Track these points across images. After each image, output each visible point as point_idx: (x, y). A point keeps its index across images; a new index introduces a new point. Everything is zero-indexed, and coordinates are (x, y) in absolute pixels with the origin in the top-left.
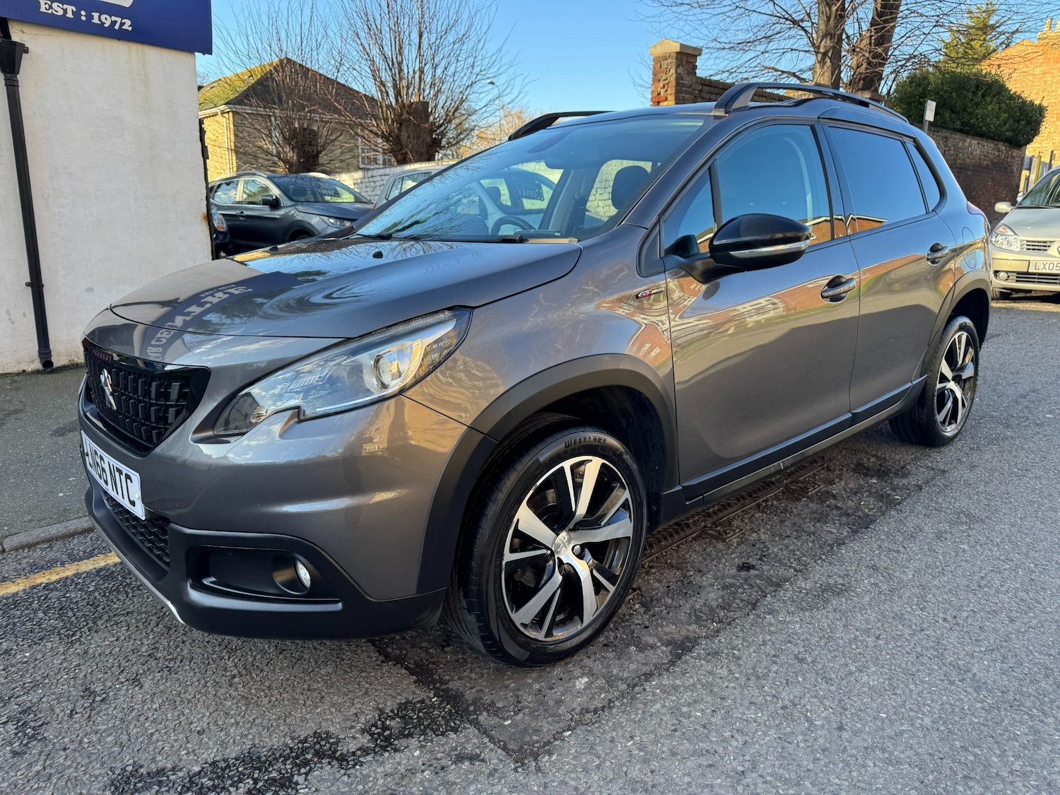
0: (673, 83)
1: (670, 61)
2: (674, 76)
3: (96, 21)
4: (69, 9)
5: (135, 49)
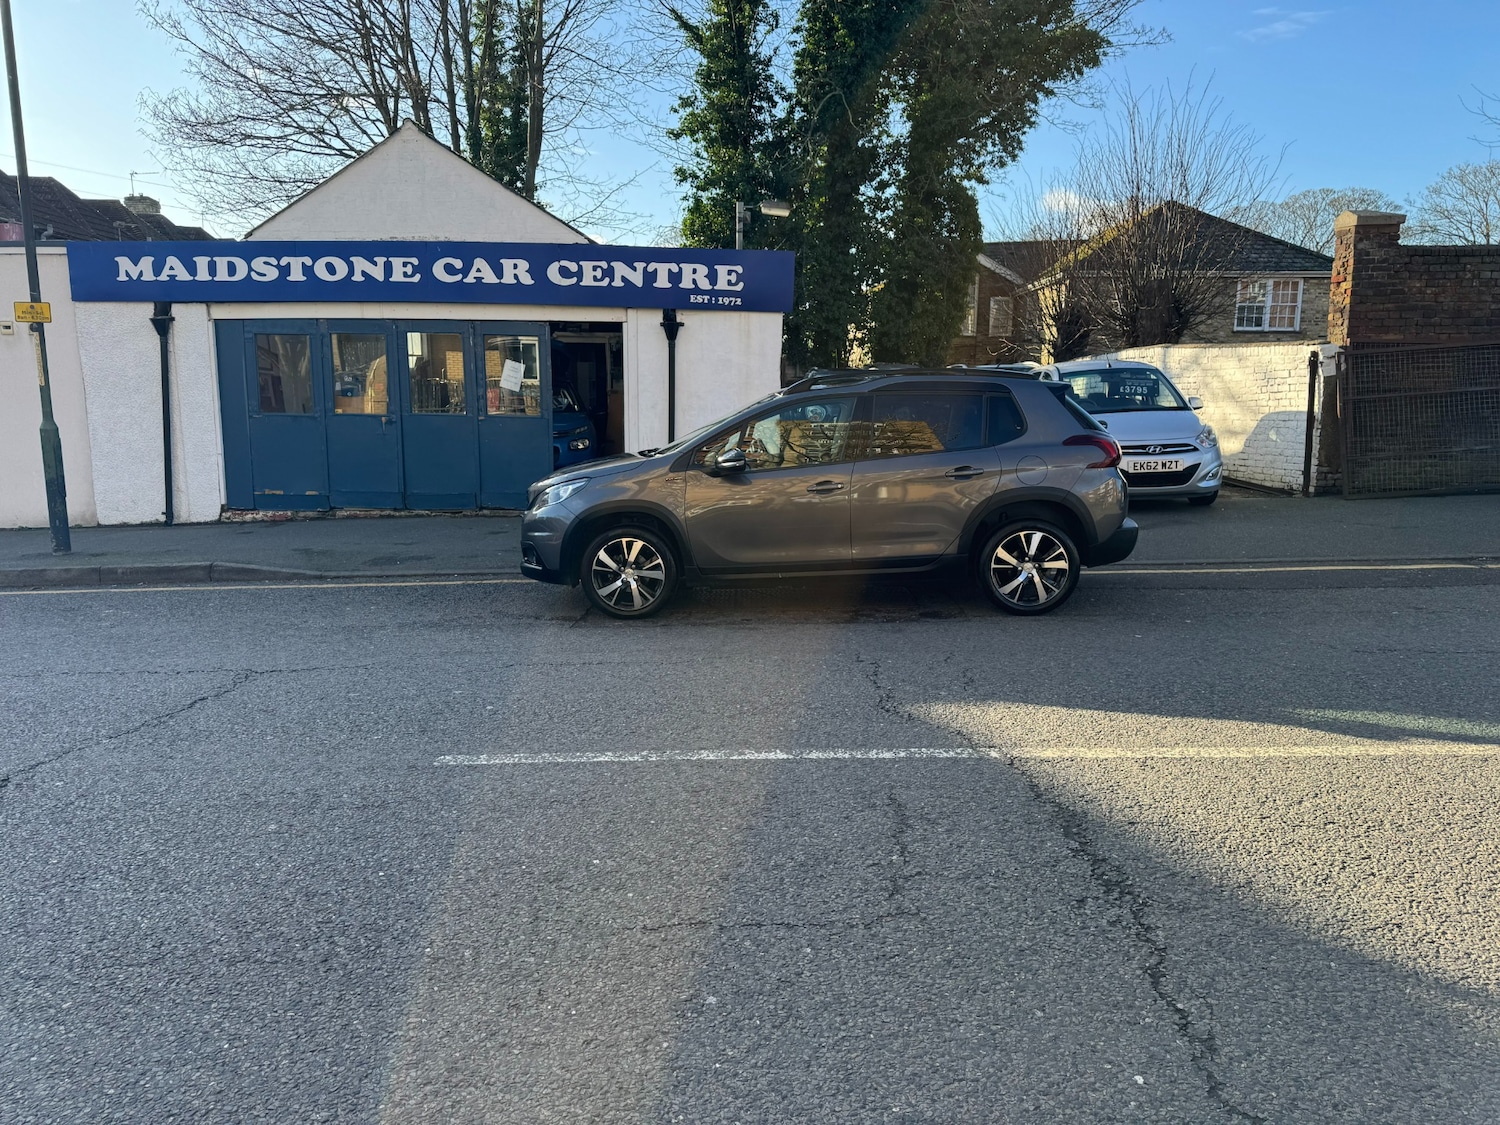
0: (1351, 262)
1: (1349, 235)
2: (1352, 253)
3: (720, 302)
4: (706, 298)
5: (744, 315)
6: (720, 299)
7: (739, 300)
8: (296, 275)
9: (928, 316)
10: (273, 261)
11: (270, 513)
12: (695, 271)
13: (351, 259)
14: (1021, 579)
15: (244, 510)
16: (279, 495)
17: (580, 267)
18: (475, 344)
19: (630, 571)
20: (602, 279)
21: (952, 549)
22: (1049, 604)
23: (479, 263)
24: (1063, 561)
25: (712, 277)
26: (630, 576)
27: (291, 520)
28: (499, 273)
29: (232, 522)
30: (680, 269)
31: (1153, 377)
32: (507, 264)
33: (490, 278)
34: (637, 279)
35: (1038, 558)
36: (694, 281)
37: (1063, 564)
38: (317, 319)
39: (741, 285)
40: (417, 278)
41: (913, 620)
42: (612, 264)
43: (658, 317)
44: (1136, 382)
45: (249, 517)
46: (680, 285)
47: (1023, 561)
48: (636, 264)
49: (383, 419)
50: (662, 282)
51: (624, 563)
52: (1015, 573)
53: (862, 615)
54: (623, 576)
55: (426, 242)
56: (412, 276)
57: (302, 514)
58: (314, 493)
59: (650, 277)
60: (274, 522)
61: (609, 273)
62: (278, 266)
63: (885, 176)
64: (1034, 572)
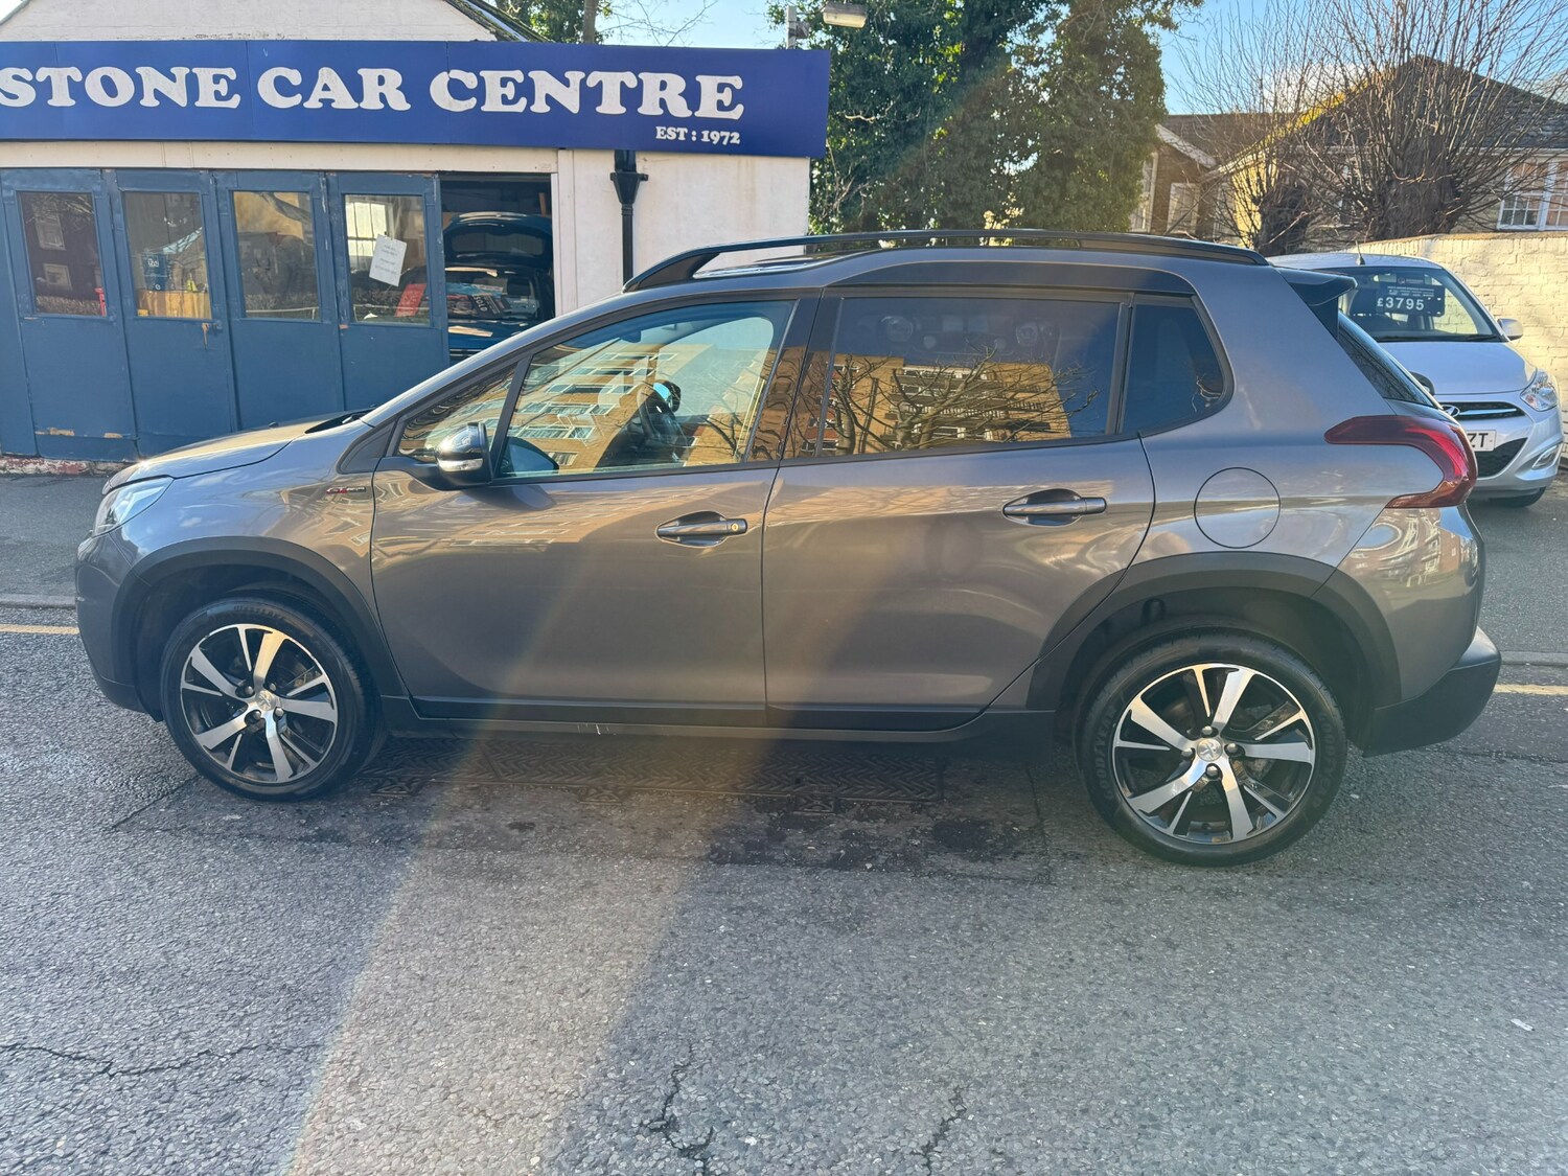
3: (706, 139)
4: (682, 131)
5: (745, 162)
6: (705, 133)
7: (736, 135)
8: (61, 98)
9: (1087, 203)
10: (26, 74)
11: (58, 464)
12: (663, 86)
13: (139, 70)
14: (1190, 778)
15: (23, 457)
16: (69, 437)
17: (481, 81)
18: (329, 208)
19: (266, 694)
20: (515, 101)
21: (1016, 697)
22: (1255, 844)
23: (327, 75)
24: (1304, 745)
25: (692, 96)
26: (264, 705)
27: (86, 474)
28: (357, 92)
29: (9, 475)
30: (640, 82)
31: (1436, 283)
32: (369, 76)
33: (343, 100)
34: (571, 101)
35: (1239, 730)
36: (663, 103)
37: (1301, 752)
38: (102, 169)
39: (740, 109)
40: (235, 102)
41: (910, 861)
42: (531, 74)
43: (605, 164)
44: (1406, 291)
45: (30, 468)
46: (640, 110)
47: (1196, 734)
48: (568, 75)
49: (204, 326)
50: (611, 105)
51: (249, 678)
52: (1177, 762)
53: (797, 824)
54: (252, 707)
55: (247, 42)
56: (228, 97)
57: (102, 466)
58: (116, 435)
59: (591, 96)
60: (63, 477)
61: (526, 90)
62: (33, 83)
63: (1040, 16)
64: (1224, 763)
